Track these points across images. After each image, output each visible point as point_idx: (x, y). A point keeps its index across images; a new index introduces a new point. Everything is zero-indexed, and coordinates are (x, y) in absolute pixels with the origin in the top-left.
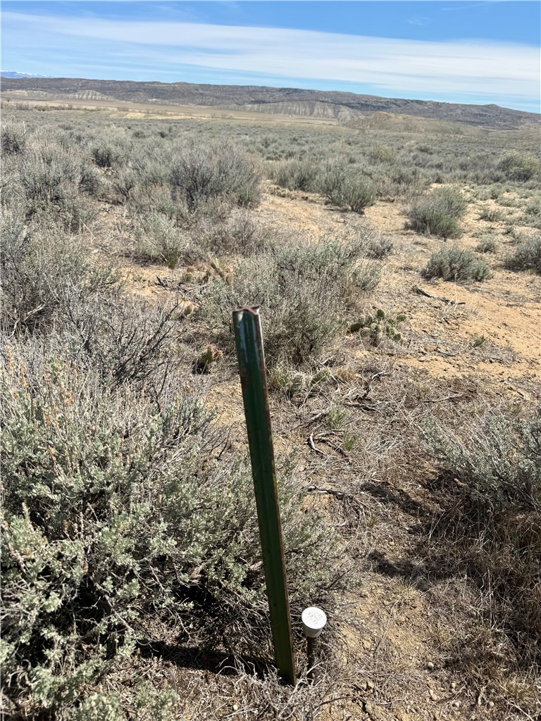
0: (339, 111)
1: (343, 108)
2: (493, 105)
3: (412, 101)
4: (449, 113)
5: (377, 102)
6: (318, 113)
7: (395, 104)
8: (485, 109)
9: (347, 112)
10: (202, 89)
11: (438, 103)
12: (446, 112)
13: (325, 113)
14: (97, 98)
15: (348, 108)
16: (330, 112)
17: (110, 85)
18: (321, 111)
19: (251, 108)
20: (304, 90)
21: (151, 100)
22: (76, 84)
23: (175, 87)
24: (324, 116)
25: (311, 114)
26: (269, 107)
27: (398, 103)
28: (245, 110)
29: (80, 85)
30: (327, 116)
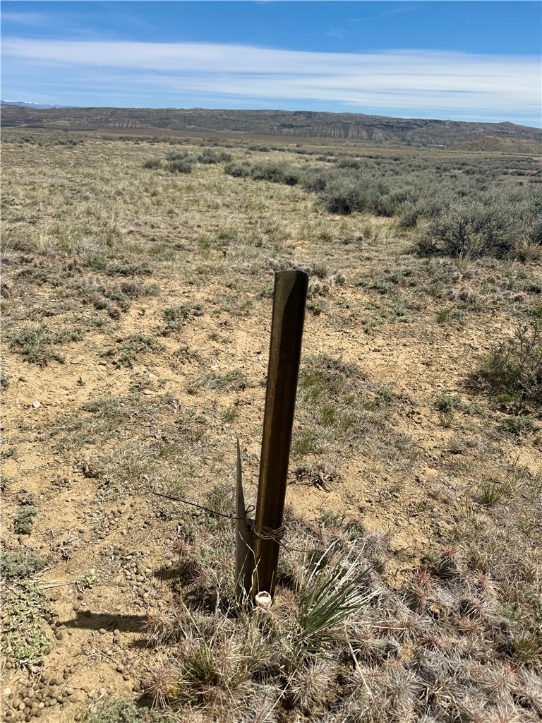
0: (372, 133)
1: (376, 130)
2: (507, 123)
3: (430, 121)
4: (472, 132)
5: (398, 123)
6: (353, 136)
7: (416, 124)
8: (500, 126)
9: (381, 134)
10: (227, 115)
11: (456, 122)
12: (470, 131)
13: (360, 135)
14: (137, 126)
15: (381, 130)
16: (364, 134)
17: (138, 113)
18: (355, 133)
19: (288, 132)
20: (318, 113)
21: (189, 127)
22: (105, 113)
23: (201, 113)
24: (359, 138)
25: (346, 136)
26: (305, 131)
27: (418, 123)
28: (281, 134)
29: (109, 114)
30: (362, 138)
